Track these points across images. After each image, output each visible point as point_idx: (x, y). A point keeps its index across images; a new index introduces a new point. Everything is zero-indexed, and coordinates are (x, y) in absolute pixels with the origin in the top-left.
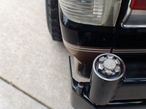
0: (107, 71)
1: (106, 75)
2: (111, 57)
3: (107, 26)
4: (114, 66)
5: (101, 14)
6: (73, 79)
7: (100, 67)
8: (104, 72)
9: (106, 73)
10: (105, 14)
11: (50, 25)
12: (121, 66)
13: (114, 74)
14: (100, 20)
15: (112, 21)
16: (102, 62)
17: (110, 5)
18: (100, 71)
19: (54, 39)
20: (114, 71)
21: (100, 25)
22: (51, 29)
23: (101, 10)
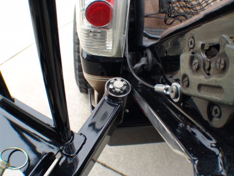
0: (116, 89)
1: (116, 93)
2: (119, 79)
3: (117, 57)
4: (122, 85)
5: (111, 48)
6: (92, 106)
7: (111, 87)
8: (114, 91)
9: (115, 91)
10: (114, 48)
11: (78, 77)
12: (127, 85)
13: (122, 92)
14: (111, 51)
15: (120, 53)
16: (113, 83)
17: (118, 38)
18: (111, 90)
19: (81, 91)
20: (122, 90)
21: (111, 56)
22: (78, 82)
23: (111, 46)
